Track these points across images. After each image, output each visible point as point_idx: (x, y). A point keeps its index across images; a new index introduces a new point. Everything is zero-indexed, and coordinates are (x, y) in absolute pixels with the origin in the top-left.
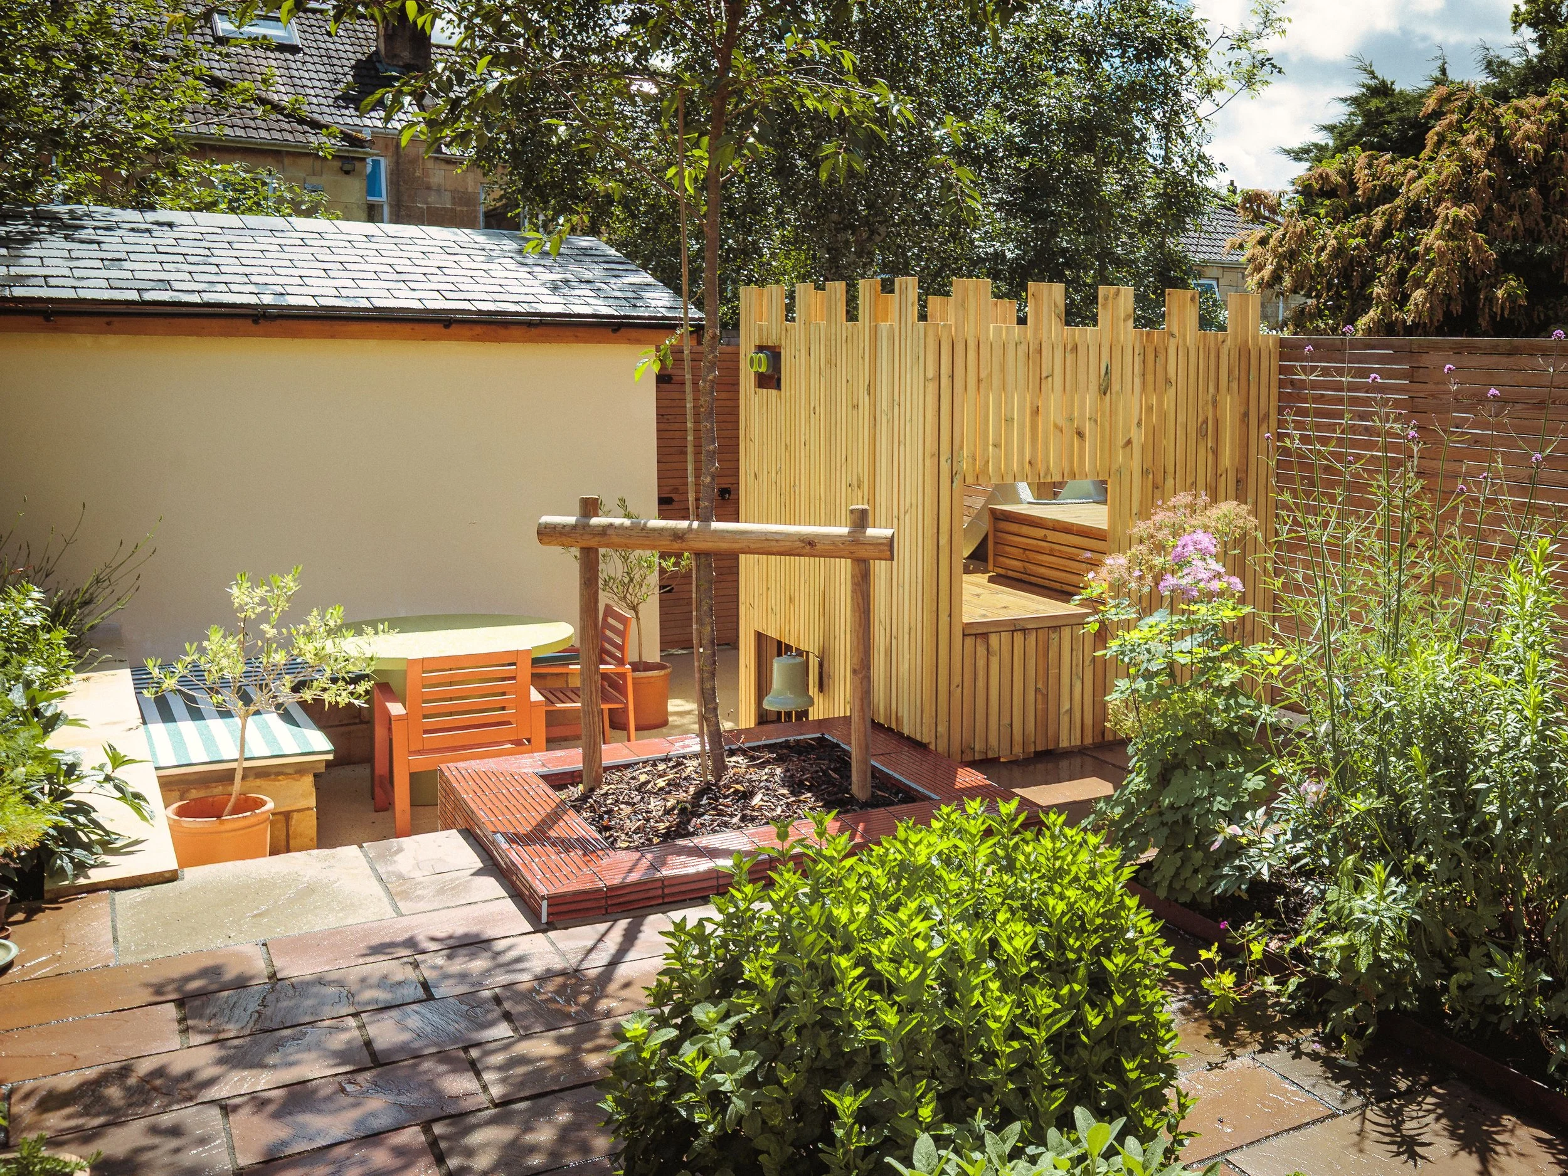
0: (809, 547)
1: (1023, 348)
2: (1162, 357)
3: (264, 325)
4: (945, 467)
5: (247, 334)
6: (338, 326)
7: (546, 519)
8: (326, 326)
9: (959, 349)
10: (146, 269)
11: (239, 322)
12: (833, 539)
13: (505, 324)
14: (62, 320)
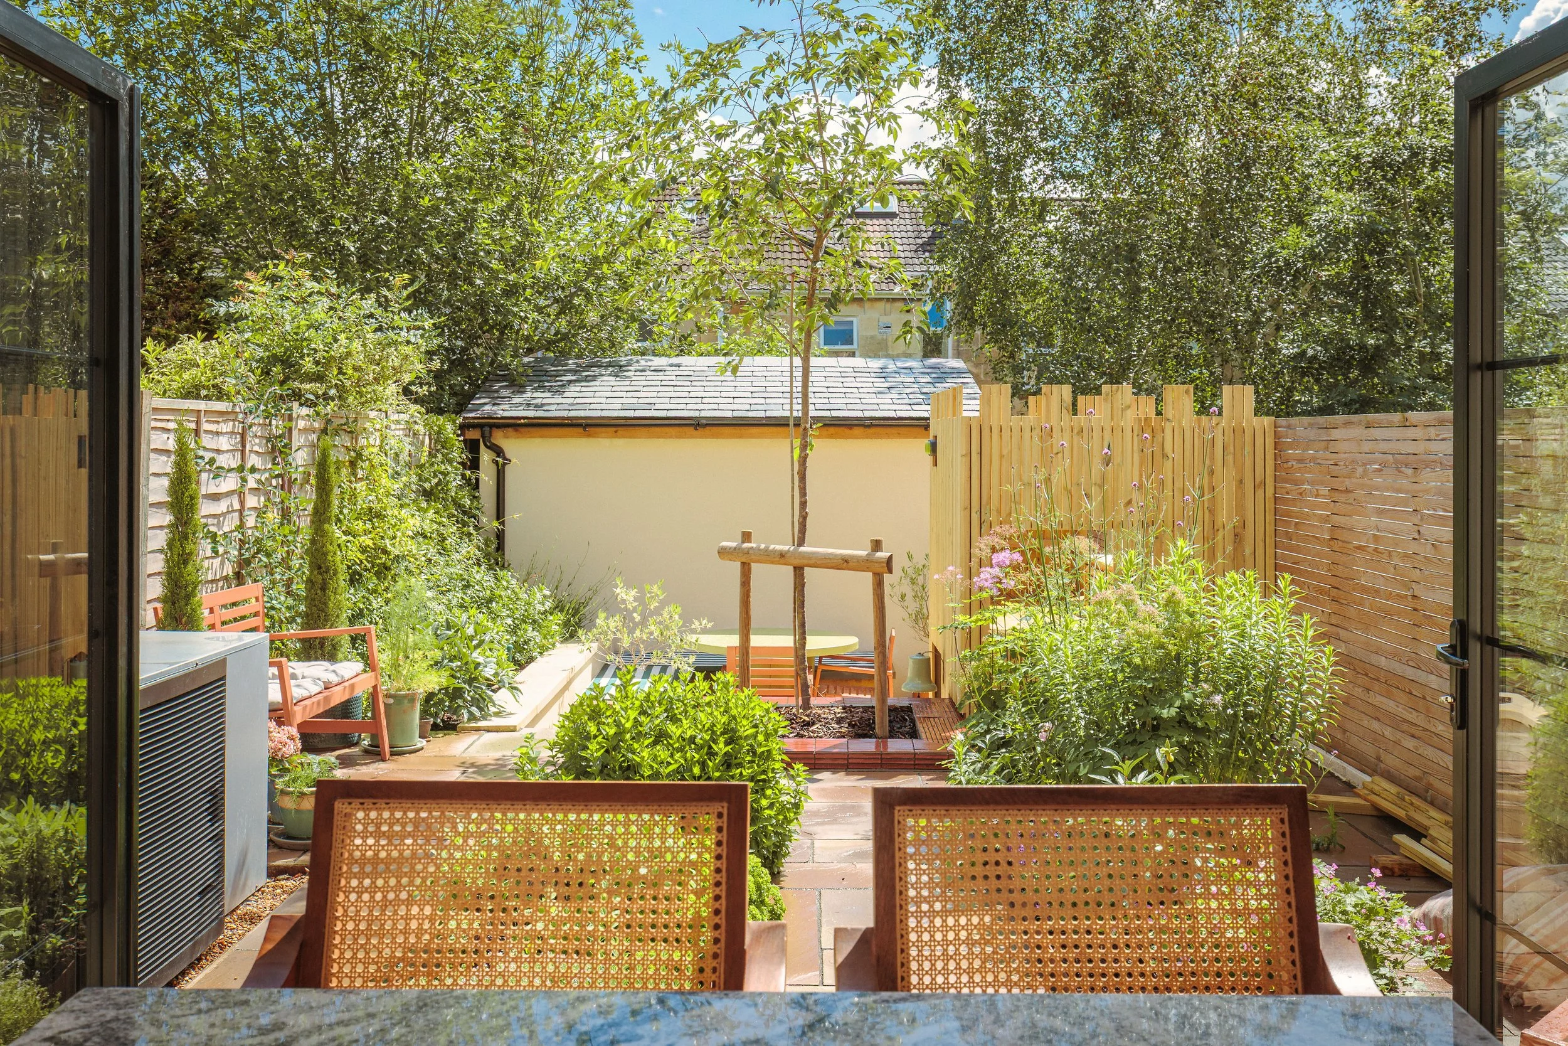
0: (845, 563)
1: (1035, 433)
2: (1159, 438)
3: (701, 431)
4: (975, 517)
5: (692, 437)
6: (744, 430)
7: (724, 544)
8: (737, 430)
9: (986, 432)
10: (646, 397)
11: (686, 429)
12: (858, 559)
13: (850, 427)
14: (592, 430)
